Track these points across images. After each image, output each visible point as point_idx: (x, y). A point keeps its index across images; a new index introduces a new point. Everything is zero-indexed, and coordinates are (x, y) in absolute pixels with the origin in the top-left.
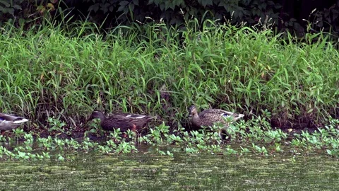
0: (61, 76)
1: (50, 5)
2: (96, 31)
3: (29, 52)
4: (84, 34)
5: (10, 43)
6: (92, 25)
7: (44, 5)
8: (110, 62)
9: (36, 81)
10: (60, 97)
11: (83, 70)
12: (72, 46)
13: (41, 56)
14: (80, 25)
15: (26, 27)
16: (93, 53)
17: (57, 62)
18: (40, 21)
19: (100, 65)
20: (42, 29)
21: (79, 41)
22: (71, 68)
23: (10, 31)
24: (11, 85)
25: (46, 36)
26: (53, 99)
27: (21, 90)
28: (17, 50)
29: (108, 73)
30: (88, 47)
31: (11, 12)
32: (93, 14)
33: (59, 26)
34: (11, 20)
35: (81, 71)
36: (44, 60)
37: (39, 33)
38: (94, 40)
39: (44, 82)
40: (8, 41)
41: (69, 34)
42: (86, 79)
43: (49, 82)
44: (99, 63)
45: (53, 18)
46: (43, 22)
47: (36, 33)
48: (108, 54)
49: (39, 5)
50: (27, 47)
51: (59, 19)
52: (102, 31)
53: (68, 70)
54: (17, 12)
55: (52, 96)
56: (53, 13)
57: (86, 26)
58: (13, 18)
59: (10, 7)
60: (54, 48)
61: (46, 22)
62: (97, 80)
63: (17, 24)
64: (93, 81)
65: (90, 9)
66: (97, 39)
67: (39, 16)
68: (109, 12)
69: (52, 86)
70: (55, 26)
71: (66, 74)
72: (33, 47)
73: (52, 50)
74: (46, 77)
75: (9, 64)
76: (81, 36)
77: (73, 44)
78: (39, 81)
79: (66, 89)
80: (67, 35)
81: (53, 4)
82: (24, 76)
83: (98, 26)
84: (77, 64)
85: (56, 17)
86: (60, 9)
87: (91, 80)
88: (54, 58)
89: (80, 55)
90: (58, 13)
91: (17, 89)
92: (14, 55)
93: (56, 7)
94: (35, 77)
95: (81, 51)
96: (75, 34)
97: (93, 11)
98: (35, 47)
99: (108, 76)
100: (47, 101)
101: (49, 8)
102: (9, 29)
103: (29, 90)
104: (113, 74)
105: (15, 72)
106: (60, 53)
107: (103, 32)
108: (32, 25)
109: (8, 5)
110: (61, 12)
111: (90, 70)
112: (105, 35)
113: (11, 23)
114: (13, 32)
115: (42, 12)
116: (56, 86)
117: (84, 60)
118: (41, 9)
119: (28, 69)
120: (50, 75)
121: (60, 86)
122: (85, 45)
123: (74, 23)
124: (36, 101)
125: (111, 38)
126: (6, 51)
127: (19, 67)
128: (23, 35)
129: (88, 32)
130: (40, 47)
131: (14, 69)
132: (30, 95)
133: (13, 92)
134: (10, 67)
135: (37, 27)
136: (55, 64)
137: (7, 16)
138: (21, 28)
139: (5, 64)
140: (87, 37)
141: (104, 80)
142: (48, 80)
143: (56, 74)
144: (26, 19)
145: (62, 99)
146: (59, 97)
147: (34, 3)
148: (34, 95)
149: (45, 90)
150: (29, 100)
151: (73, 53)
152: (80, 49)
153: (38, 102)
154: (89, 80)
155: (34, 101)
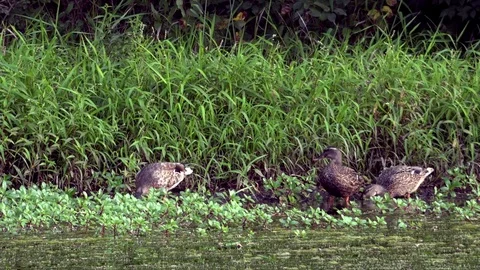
0: (402, 109)
1: (386, 8)
2: (451, 46)
3: (357, 76)
4: (434, 50)
5: (330, 62)
6: (446, 37)
7: (378, 8)
8: (471, 90)
9: (367, 116)
10: (400, 138)
11: (434, 101)
12: (418, 67)
13: (374, 80)
14: (428, 37)
15: (353, 41)
16: (448, 76)
17: (397, 90)
18: (372, 31)
19: (457, 92)
20: (375, 42)
21: (427, 60)
22: (416, 97)
23: (330, 46)
24: (331, 122)
25: (381, 52)
26: (390, 142)
27: (345, 129)
28: (340, 72)
29: (468, 105)
30: (440, 68)
31: (332, 19)
32: (447, 21)
33: (399, 38)
34: (331, 30)
35: (431, 102)
36: (377, 86)
37: (371, 48)
38: (449, 58)
39: (378, 117)
40: (328, 59)
41: (413, 50)
42: (436, 113)
43: (385, 117)
44: (455, 91)
45: (390, 27)
46: (377, 33)
47: (366, 48)
48: (469, 78)
49: (370, 8)
50: (354, 67)
51: (399, 28)
52: (459, 46)
53: (411, 101)
54: (339, 19)
55: (390, 137)
56: (390, 20)
57: (437, 38)
58: (334, 27)
59: (330, 12)
60: (393, 70)
61: (380, 33)
62: (453, 114)
63: (339, 36)
64: (447, 116)
65: (444, 14)
66: (453, 56)
67: (370, 24)
68: (469, 18)
69: (389, 123)
70: (393, 39)
71: (410, 106)
72: (363, 69)
73: (389, 72)
74: (380, 110)
75: (329, 91)
76: (430, 53)
77: (418, 63)
78: (371, 116)
79: (409, 127)
80: (410, 52)
81: (391, 7)
82: (350, 109)
83: (455, 39)
84: (425, 91)
85: (394, 25)
86: (401, 14)
87: (445, 115)
88: (393, 84)
89: (429, 79)
90: (398, 20)
91: (340, 127)
92: (335, 79)
93: (395, 12)
94: (365, 111)
95: (431, 74)
96: (421, 50)
97: (447, 17)
98: (366, 68)
99: (469, 108)
100: (381, 144)
101: (385, 13)
102: (329, 43)
103: (357, 128)
104: (476, 106)
105: (337, 104)
106: (401, 77)
107: (462, 46)
108: (361, 38)
109: (327, 10)
110: (402, 18)
111: (443, 100)
112: (464, 50)
113: (332, 34)
114: (334, 46)
115: (375, 18)
116: (395, 122)
117: (434, 86)
118: (374, 14)
119: (356, 100)
120: (386, 108)
121: (400, 123)
122: (435, 65)
123: (421, 34)
124: (367, 144)
125: (473, 55)
126: (324, 74)
127: (343, 97)
128: (348, 51)
129: (439, 46)
130: (372, 68)
131: (335, 100)
132: (357, 135)
133: (335, 131)
134: (330, 96)
135: (369, 40)
136: (393, 92)
137: (326, 25)
138: (347, 42)
139: (323, 92)
140: (439, 54)
141: (463, 115)
142: (384, 114)
143: (395, 105)
144: (352, 28)
145: (403, 141)
146: (400, 140)
147: (364, 6)
148: (364, 137)
149: (379, 129)
150: (357, 143)
151: (419, 76)
152: (428, 71)
153: (370, 146)
154: (441, 115)
155: (364, 145)
